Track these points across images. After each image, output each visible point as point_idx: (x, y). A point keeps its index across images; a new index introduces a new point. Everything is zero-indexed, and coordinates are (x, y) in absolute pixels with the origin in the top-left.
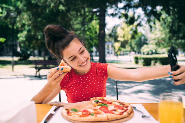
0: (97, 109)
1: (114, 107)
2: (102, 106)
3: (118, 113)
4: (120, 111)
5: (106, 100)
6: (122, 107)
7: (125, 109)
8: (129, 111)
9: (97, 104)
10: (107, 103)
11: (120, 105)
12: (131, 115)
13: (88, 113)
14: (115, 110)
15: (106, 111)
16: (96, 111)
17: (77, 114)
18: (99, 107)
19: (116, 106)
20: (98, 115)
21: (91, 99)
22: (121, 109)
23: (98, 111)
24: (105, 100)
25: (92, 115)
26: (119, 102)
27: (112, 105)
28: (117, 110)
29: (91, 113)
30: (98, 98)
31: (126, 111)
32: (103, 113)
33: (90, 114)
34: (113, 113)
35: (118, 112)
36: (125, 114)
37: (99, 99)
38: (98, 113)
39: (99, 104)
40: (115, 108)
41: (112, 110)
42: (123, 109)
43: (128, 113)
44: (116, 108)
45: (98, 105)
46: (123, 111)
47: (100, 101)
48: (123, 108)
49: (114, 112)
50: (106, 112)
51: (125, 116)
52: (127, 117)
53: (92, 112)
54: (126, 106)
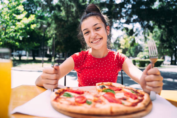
0: (100, 96)
1: (125, 95)
2: (107, 92)
3: (129, 104)
4: (132, 101)
5: (115, 87)
6: (134, 95)
7: (140, 98)
8: (146, 101)
9: (101, 90)
10: (115, 89)
11: (133, 92)
12: (149, 108)
13: (84, 101)
14: (125, 99)
15: (110, 99)
16: (97, 99)
17: (68, 101)
18: (104, 93)
19: (127, 94)
20: (98, 105)
21: (97, 84)
22: (134, 98)
23: (100, 99)
24: (113, 86)
25: (89, 103)
26: (132, 90)
27: (121, 92)
28: (128, 99)
29: (89, 101)
30: (105, 83)
31: (141, 101)
32: (106, 101)
33: (85, 102)
34: (121, 103)
35: (129, 102)
36: (140, 106)
37: (106, 85)
38: (100, 101)
39: (104, 89)
40: (125, 97)
41: (121, 99)
42: (136, 98)
43: (144, 104)
44: (127, 96)
45: (103, 91)
46: (136, 101)
47: (107, 87)
48: (136, 96)
49: (123, 101)
50: (111, 101)
51: (140, 108)
52: (143, 110)
53: (91, 100)
54: (140, 94)
